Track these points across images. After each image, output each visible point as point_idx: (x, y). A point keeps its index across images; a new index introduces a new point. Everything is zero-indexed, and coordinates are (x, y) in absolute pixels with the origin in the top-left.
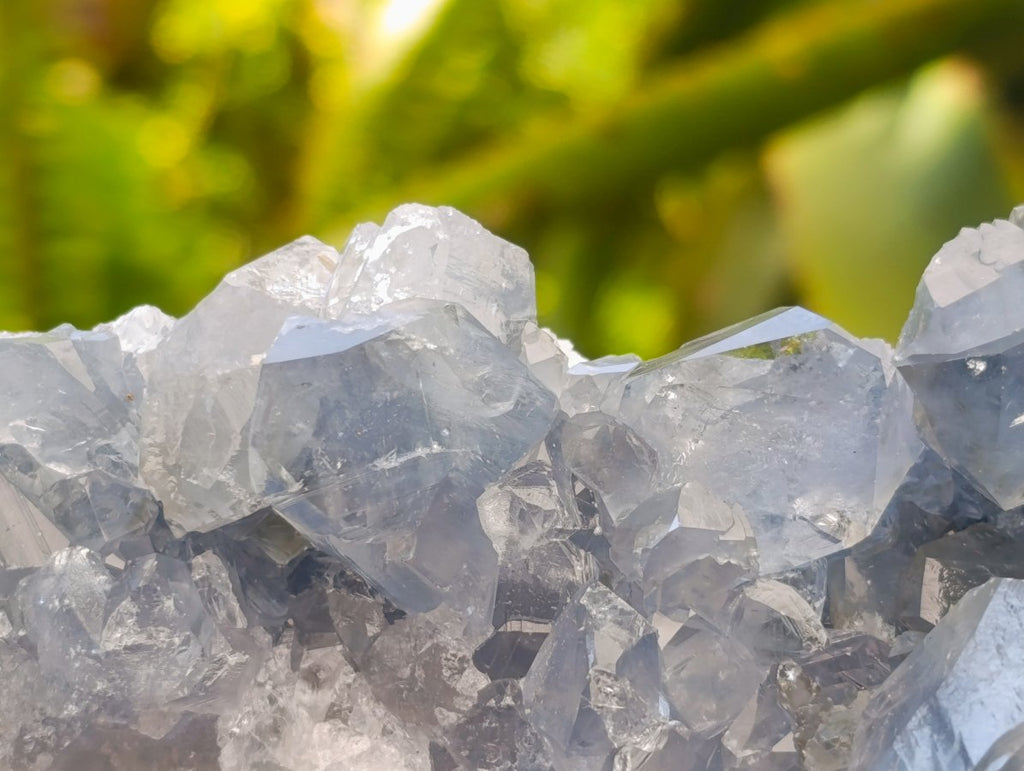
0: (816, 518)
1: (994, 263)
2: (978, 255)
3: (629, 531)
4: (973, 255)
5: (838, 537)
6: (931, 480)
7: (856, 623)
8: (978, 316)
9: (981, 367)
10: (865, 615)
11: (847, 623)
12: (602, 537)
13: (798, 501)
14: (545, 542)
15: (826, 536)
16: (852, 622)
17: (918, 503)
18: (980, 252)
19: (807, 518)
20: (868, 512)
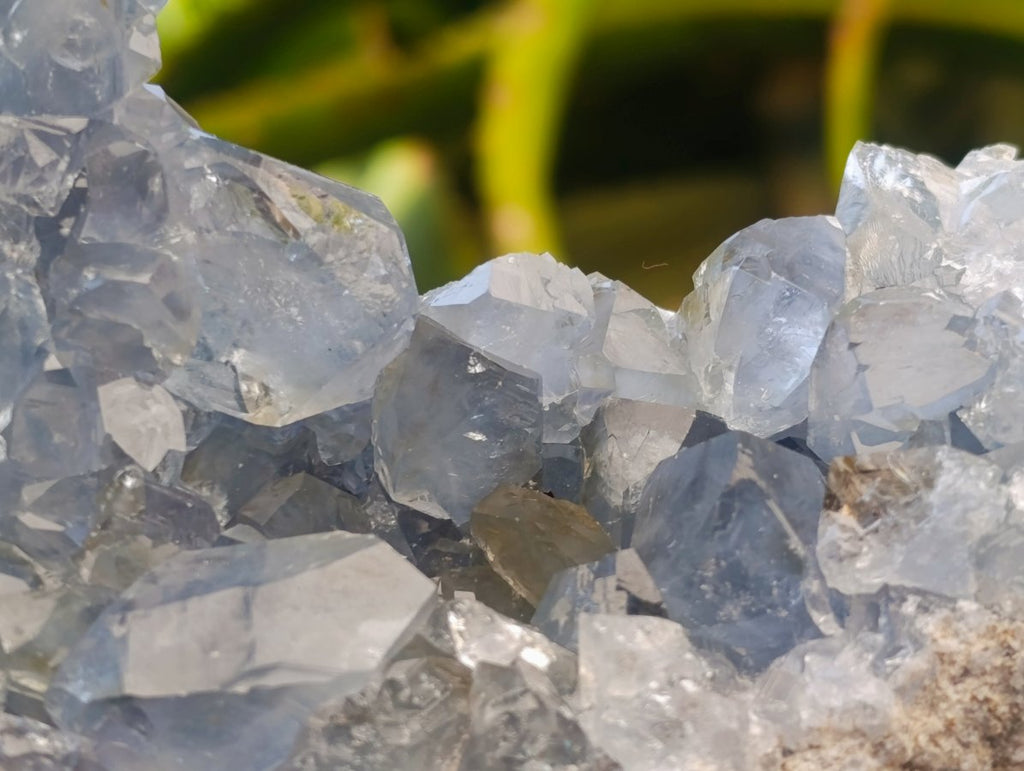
0: (247, 378)
1: (556, 299)
2: (546, 282)
3: (86, 256)
4: (542, 279)
5: (249, 406)
6: (351, 428)
7: (204, 489)
8: (508, 328)
9: (479, 369)
10: (217, 487)
11: (197, 483)
12: (64, 240)
13: (242, 351)
14: (12, 201)
15: (239, 397)
16: (201, 486)
17: (319, 440)
18: (549, 281)
19: (239, 372)
20: (290, 408)
